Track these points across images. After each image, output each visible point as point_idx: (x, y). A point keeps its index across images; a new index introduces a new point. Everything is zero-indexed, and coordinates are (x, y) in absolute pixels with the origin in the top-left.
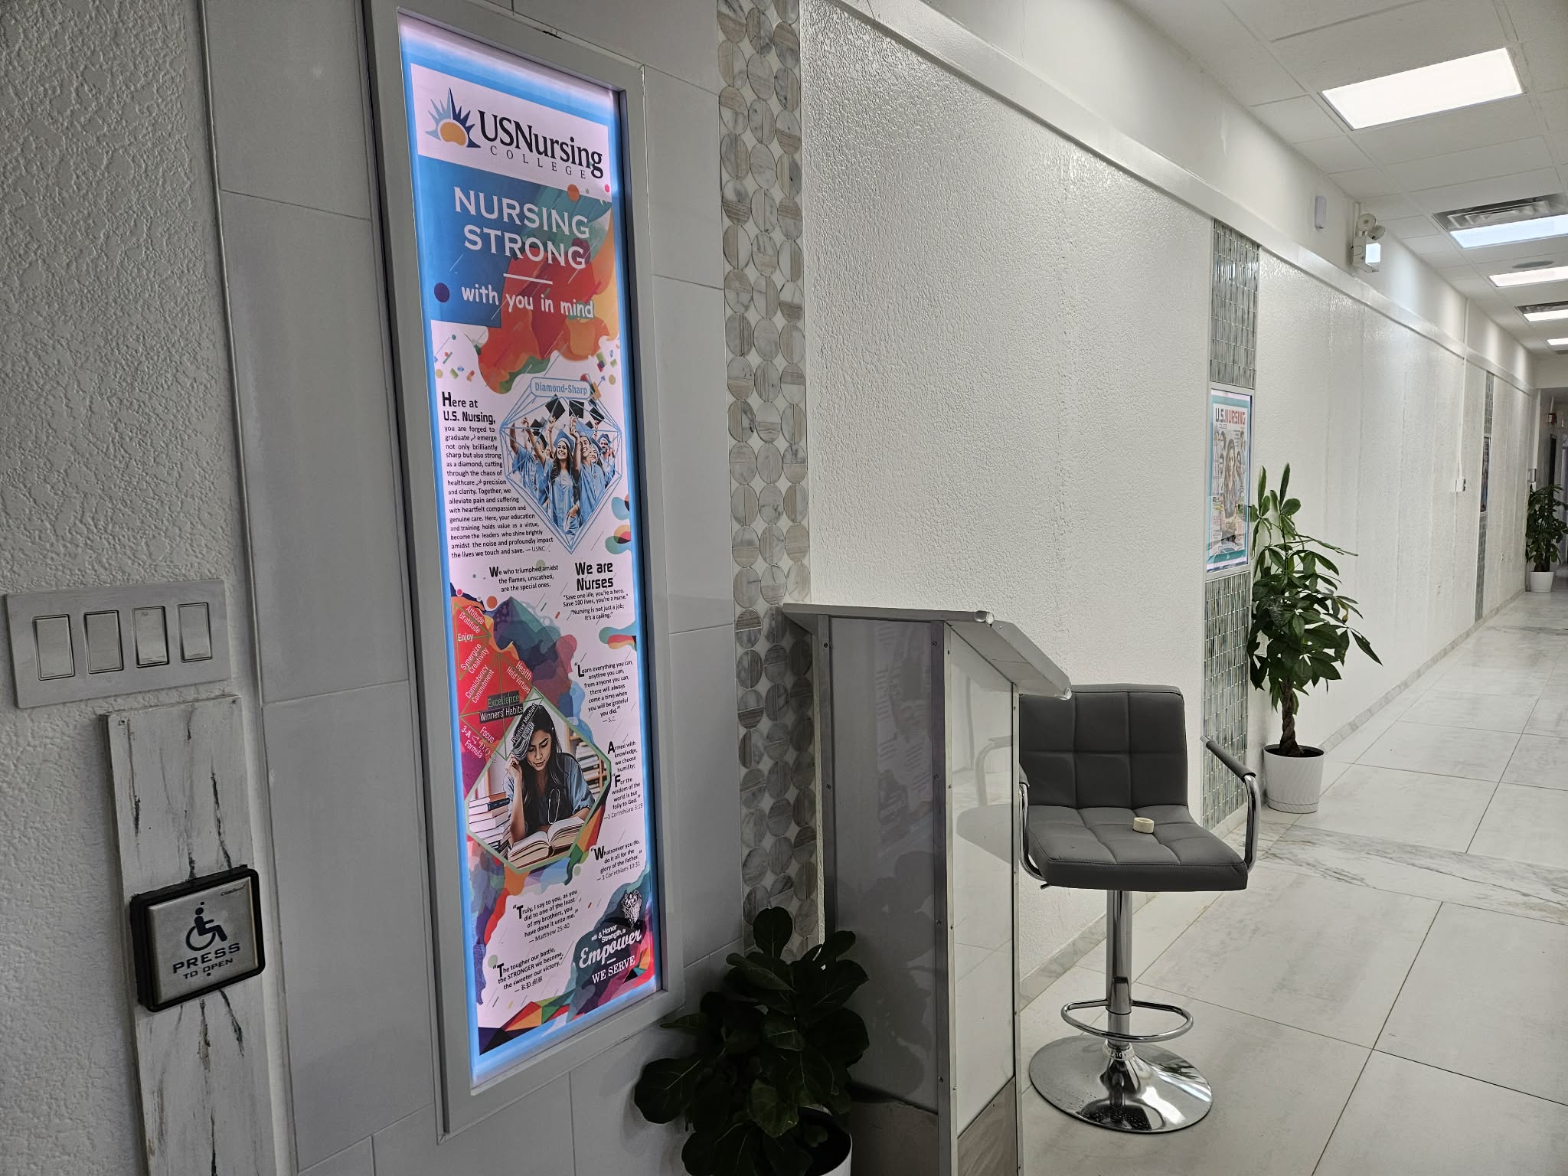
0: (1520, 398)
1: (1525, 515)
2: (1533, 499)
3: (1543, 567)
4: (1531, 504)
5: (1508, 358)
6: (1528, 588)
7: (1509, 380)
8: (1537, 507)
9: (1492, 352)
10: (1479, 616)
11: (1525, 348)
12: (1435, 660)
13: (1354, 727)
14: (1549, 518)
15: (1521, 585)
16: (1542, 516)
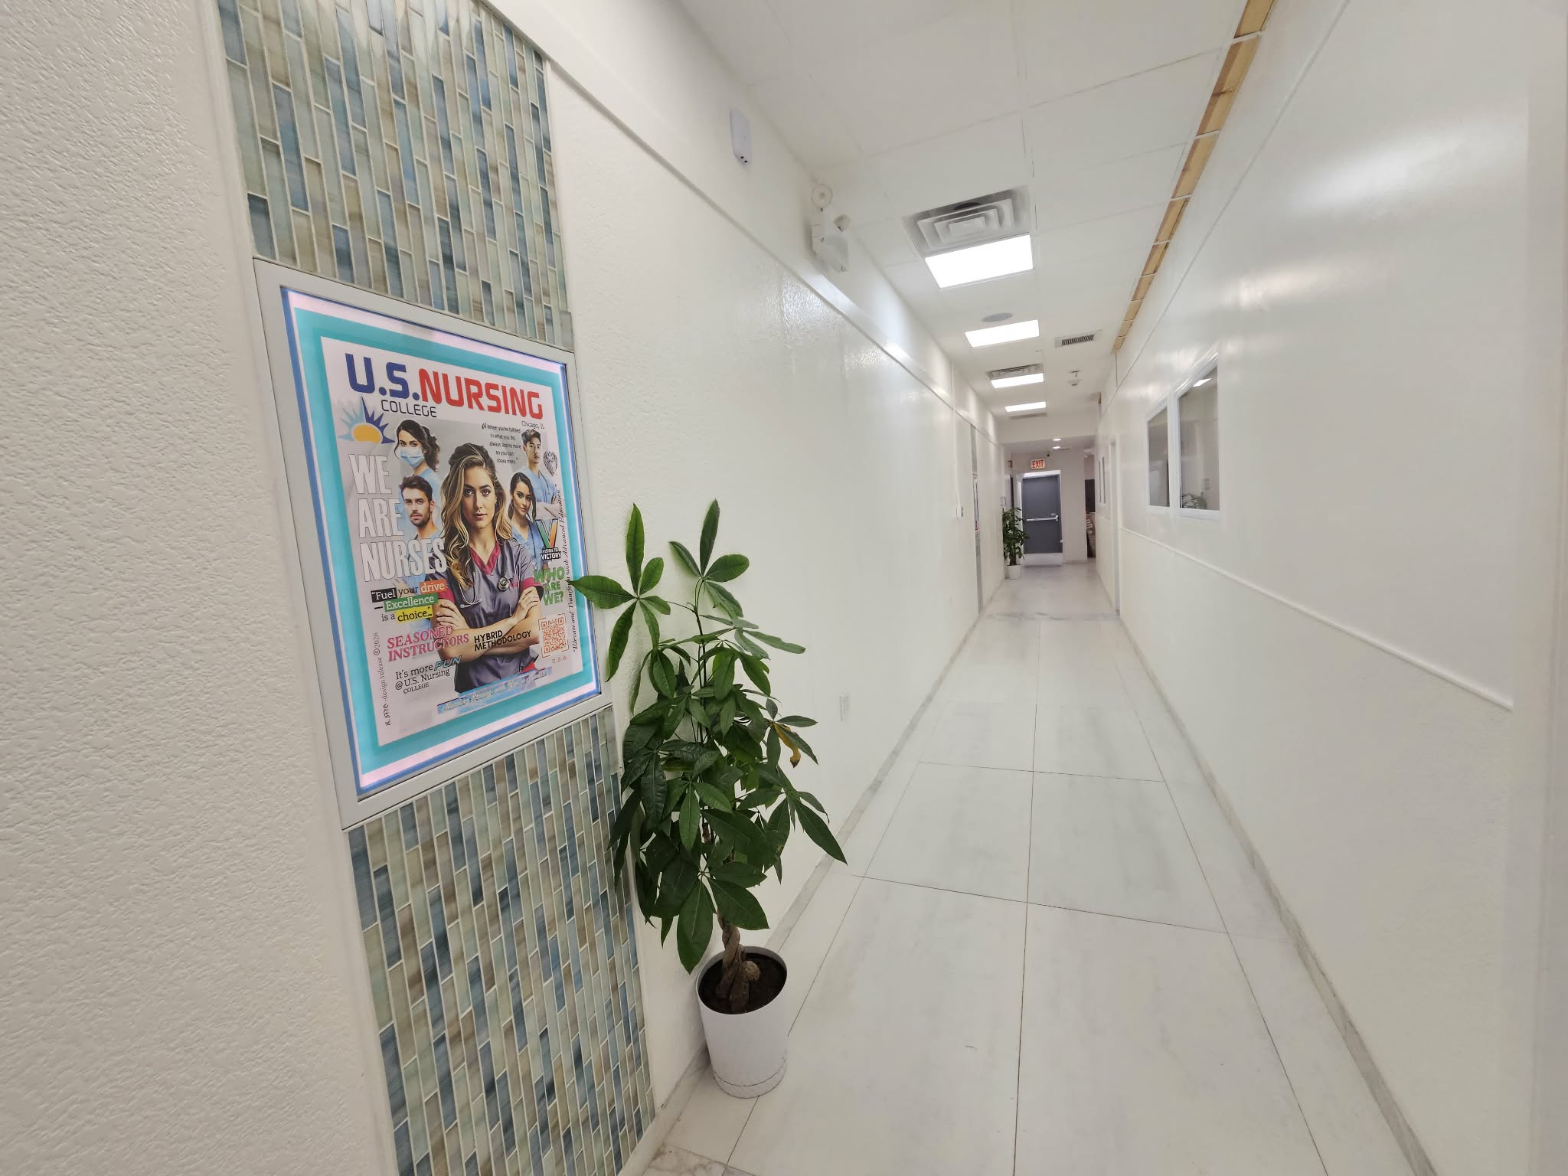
0: (992, 449)
1: (1001, 528)
2: (1005, 517)
3: (1013, 563)
4: (1004, 519)
5: (983, 421)
6: (1007, 577)
7: (985, 434)
8: (1008, 522)
9: (972, 412)
10: (981, 608)
11: (992, 413)
12: (953, 660)
13: (875, 787)
14: (1014, 529)
15: (1002, 575)
16: (1011, 529)
